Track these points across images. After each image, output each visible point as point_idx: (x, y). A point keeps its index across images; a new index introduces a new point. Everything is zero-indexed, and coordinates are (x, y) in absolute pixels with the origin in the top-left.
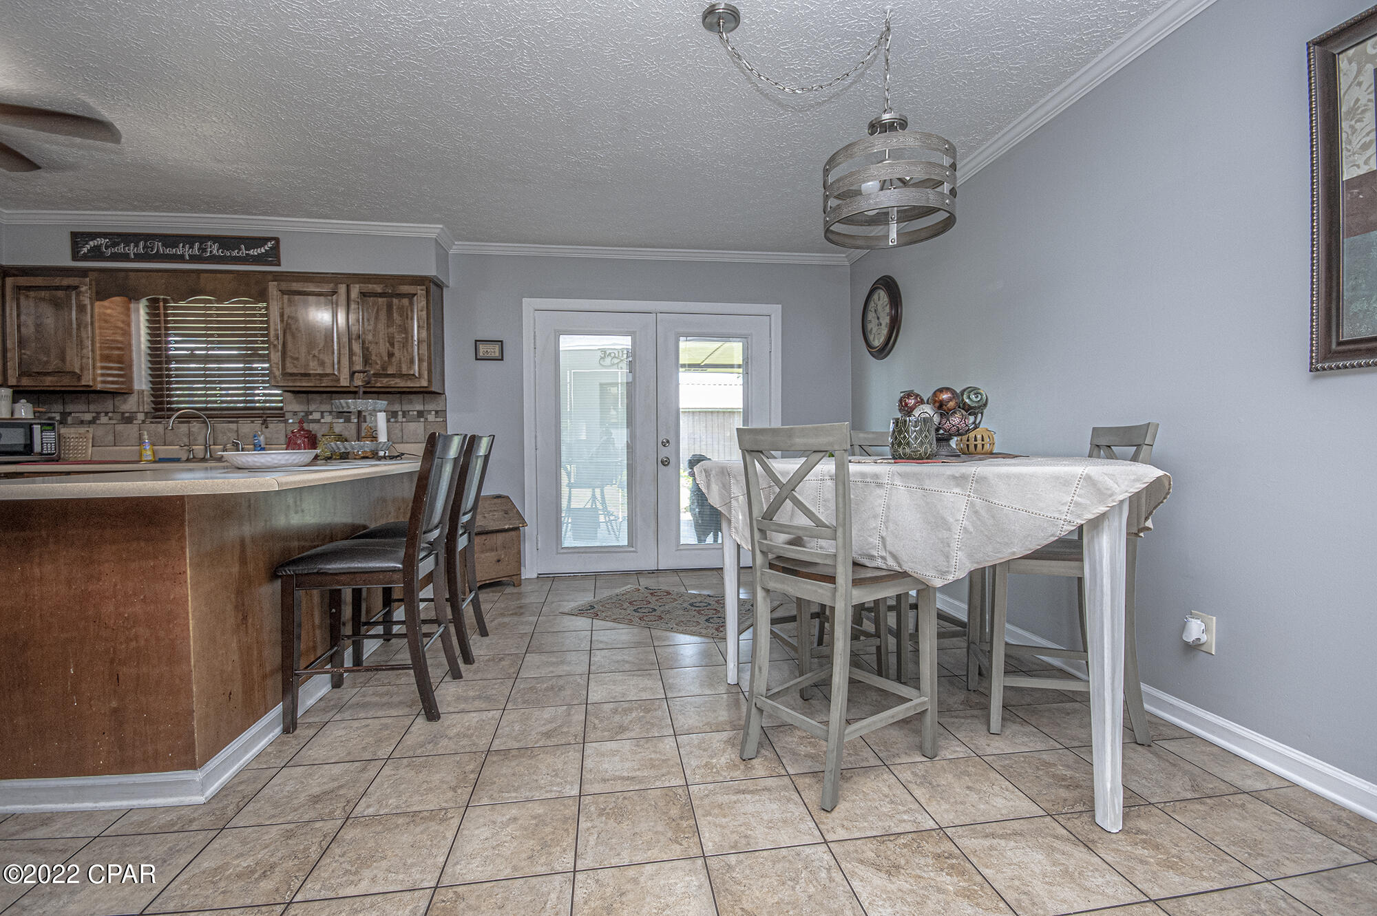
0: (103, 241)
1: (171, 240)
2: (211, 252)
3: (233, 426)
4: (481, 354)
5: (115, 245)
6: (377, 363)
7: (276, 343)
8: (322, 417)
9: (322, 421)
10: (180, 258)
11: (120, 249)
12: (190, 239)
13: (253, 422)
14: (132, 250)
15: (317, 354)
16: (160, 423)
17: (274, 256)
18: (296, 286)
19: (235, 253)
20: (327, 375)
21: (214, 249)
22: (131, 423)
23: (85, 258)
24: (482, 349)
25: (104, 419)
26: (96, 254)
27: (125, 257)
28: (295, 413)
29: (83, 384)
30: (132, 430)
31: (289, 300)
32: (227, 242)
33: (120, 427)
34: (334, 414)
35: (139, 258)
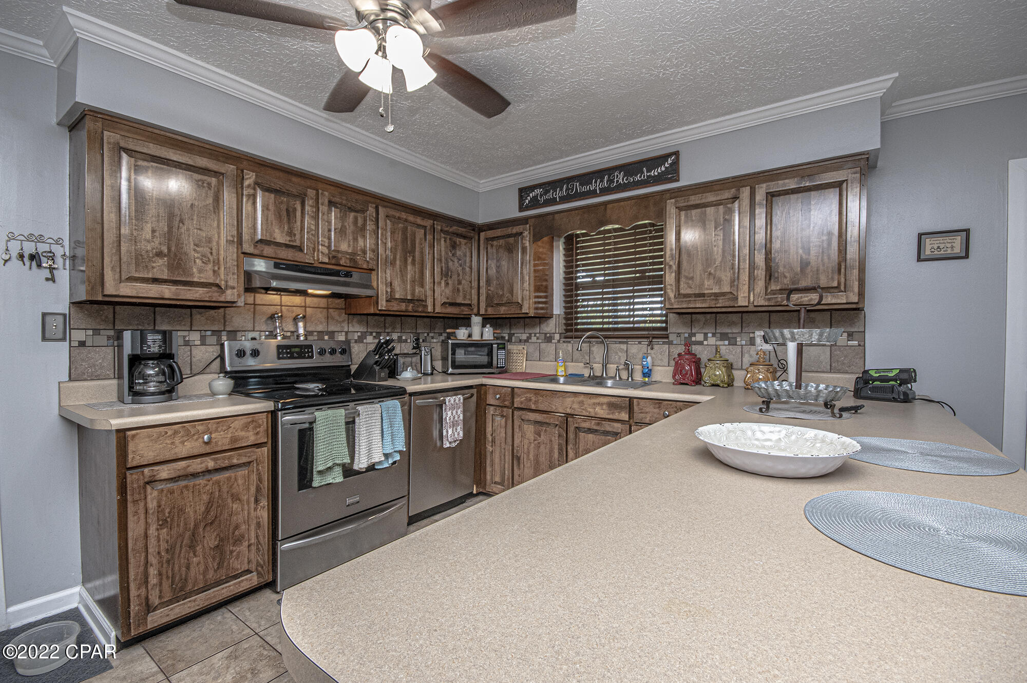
0: (538, 191)
1: (585, 178)
2: (617, 181)
3: (624, 347)
4: (928, 252)
5: (546, 192)
6: (785, 277)
7: (671, 263)
8: (706, 338)
9: (705, 343)
10: (592, 194)
11: (550, 195)
12: (599, 174)
13: (640, 343)
14: (558, 194)
15: (712, 271)
16: (570, 342)
17: (673, 173)
18: (694, 200)
19: (638, 178)
20: (723, 294)
21: (620, 178)
22: (551, 342)
23: (528, 208)
24: (929, 245)
25: (534, 339)
26: (535, 203)
27: (552, 202)
28: (679, 335)
29: (523, 312)
30: (550, 348)
31: (686, 216)
32: (630, 168)
33: (543, 345)
34: (718, 335)
35: (564, 200)
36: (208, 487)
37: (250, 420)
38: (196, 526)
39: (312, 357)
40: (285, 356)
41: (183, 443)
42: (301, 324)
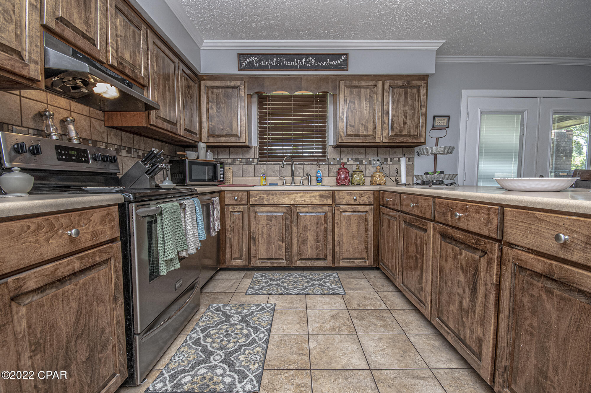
0: (254, 59)
1: (291, 56)
2: (311, 63)
3: (302, 166)
4: (436, 124)
5: (260, 61)
6: (397, 129)
8: (348, 161)
9: (348, 163)
10: (295, 68)
11: (263, 63)
12: (300, 56)
13: (311, 164)
14: (269, 63)
15: (364, 123)
16: (265, 164)
17: (345, 65)
18: (355, 83)
19: (324, 64)
20: (369, 136)
21: (313, 62)
22: (251, 164)
23: (244, 69)
24: (437, 120)
25: (237, 163)
26: (251, 66)
27: (265, 68)
28: (334, 159)
29: (241, 141)
30: (251, 168)
31: (351, 91)
32: (320, 57)
33: (245, 167)
34: (354, 159)
35: (273, 68)
36: (76, 293)
37: (106, 212)
38: (68, 342)
39: (88, 162)
40: (64, 157)
41: (47, 240)
42: (72, 127)
